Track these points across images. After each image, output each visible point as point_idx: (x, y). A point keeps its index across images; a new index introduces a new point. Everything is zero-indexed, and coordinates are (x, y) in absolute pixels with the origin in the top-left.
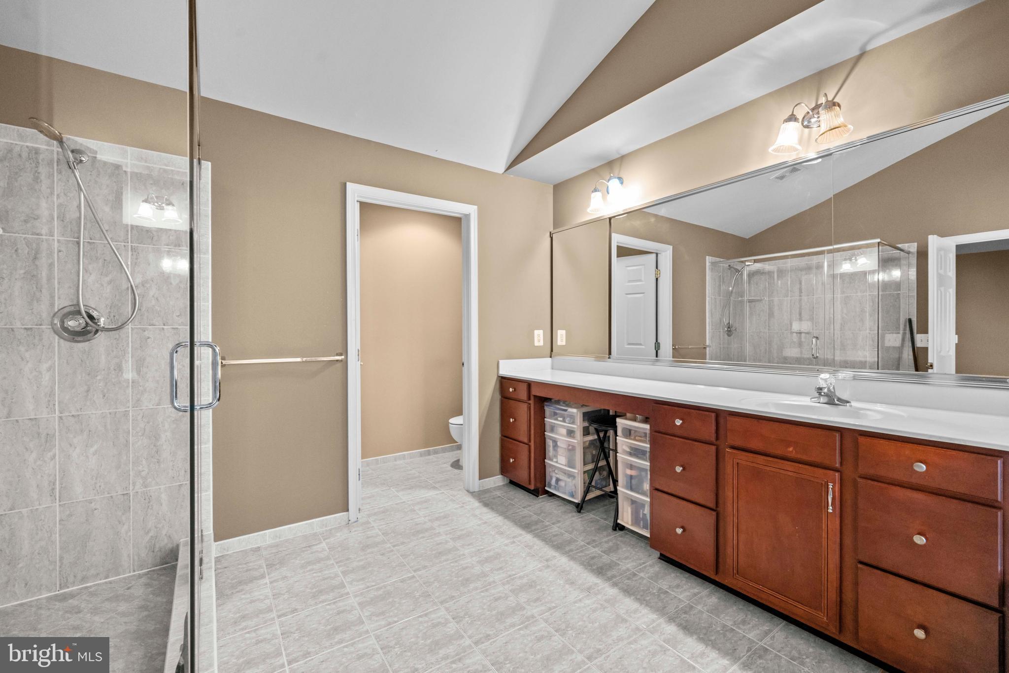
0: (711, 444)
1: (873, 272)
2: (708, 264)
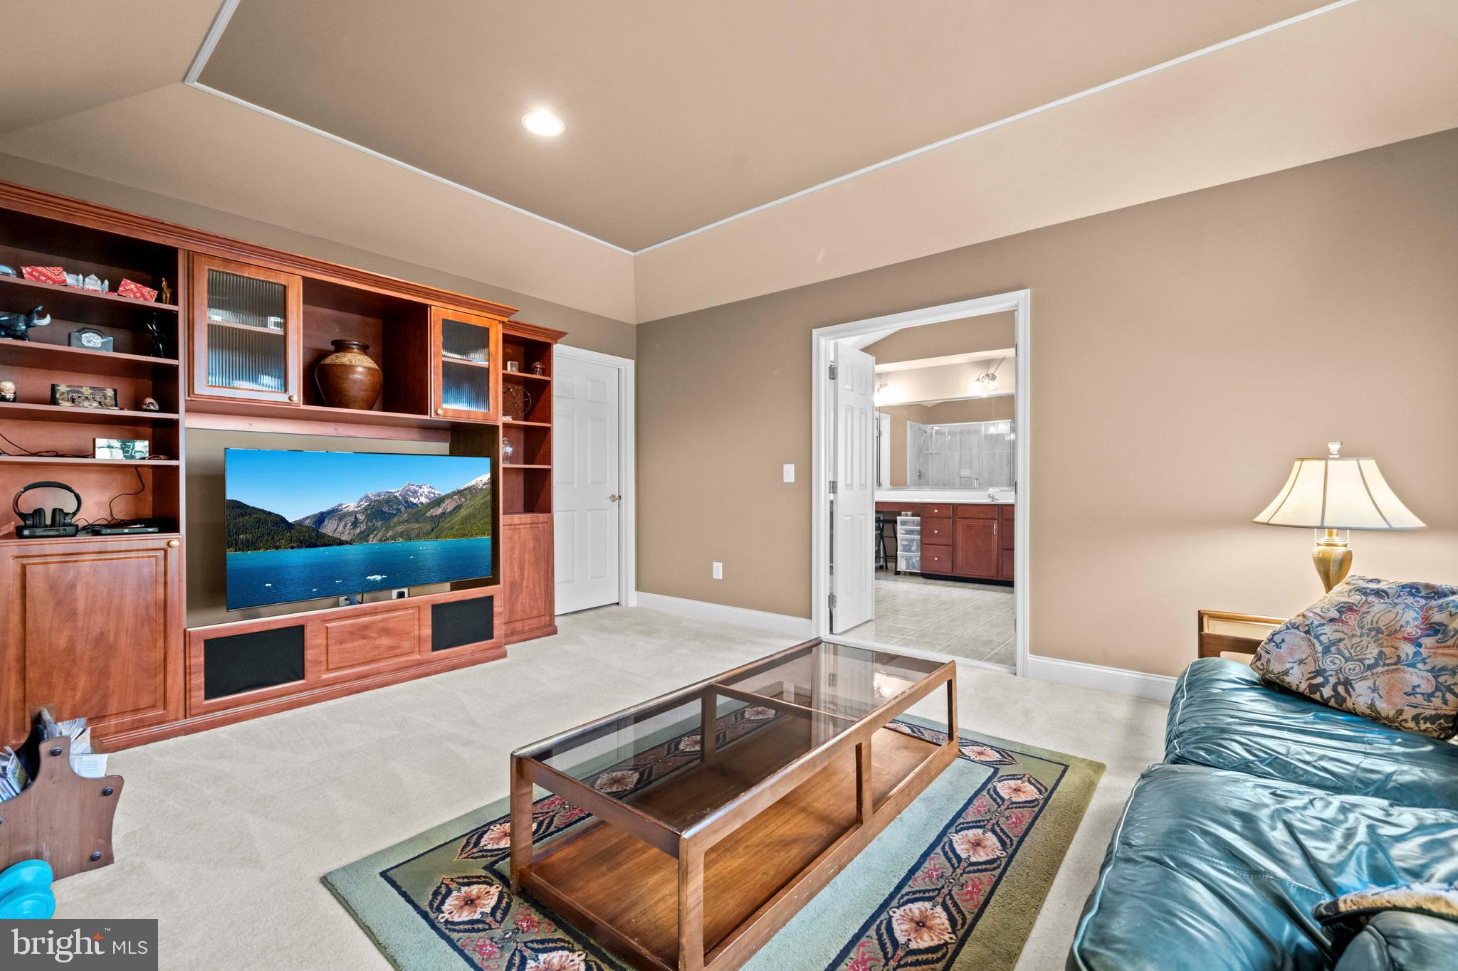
0: (950, 518)
1: (1007, 434)
2: (908, 427)
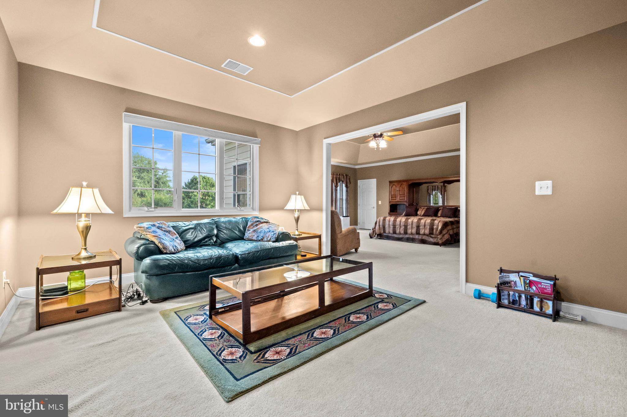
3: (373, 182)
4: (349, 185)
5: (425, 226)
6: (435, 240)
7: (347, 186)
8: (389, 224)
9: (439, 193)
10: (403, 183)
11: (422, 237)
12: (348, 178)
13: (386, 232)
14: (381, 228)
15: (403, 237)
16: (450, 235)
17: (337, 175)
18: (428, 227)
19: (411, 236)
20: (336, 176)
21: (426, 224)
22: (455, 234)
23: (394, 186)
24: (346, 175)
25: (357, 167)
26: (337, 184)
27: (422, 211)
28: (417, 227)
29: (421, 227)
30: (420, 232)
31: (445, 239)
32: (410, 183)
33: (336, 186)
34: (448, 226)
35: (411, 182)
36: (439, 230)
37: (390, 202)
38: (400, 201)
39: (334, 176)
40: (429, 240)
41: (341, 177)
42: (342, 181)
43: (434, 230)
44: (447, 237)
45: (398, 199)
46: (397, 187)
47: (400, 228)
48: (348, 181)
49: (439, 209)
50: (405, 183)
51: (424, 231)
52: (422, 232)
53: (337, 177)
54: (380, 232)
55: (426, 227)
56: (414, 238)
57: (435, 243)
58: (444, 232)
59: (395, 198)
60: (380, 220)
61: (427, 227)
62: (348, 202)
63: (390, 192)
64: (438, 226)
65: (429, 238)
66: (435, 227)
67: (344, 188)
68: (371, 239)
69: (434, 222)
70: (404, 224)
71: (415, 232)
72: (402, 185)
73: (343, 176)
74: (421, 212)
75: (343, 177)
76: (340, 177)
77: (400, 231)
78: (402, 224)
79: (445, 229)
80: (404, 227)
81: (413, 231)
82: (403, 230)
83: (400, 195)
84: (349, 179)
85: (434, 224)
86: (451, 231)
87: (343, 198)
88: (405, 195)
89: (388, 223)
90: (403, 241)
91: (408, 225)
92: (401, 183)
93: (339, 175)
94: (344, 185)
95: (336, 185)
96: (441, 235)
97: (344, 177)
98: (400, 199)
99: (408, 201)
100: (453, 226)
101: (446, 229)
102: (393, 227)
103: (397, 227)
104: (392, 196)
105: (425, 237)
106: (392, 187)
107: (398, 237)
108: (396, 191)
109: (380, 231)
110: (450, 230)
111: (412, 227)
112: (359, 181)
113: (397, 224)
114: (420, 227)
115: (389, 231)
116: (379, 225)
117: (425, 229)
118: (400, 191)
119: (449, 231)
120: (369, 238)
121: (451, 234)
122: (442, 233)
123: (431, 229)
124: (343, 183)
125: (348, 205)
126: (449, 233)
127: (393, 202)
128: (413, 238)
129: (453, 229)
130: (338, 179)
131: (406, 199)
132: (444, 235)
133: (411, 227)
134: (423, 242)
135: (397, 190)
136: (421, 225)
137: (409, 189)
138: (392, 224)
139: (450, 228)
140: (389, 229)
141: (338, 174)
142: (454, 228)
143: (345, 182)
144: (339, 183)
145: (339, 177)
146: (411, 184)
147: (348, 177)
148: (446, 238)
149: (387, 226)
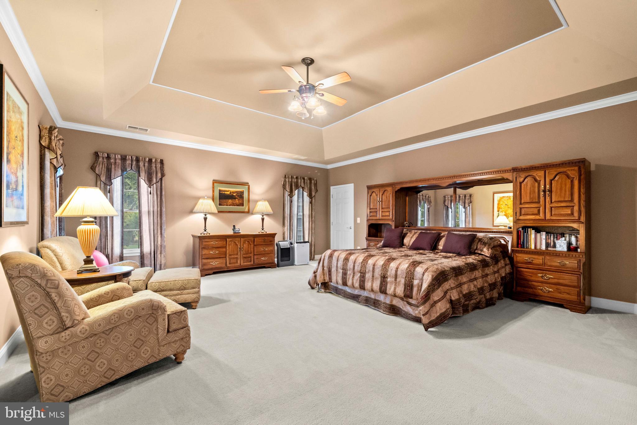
3: (350, 187)
4: (313, 194)
5: (396, 277)
6: (417, 312)
7: (310, 196)
8: (337, 267)
9: (461, 206)
10: (387, 188)
11: (392, 301)
12: (313, 185)
13: (332, 281)
14: (325, 272)
15: (359, 294)
16: (451, 302)
17: (292, 177)
18: (403, 281)
19: (372, 296)
20: (290, 180)
21: (399, 272)
22: (465, 296)
23: (374, 194)
24: (310, 179)
25: (329, 167)
26: (291, 192)
27: (412, 238)
28: (381, 277)
29: (389, 280)
30: (386, 289)
31: (438, 314)
32: (396, 189)
33: (291, 195)
34: (446, 280)
35: (398, 187)
36: (424, 291)
37: (368, 220)
38: (382, 218)
39: (287, 180)
40: (404, 309)
41: (299, 181)
42: (303, 188)
43: (415, 290)
44: (442, 307)
45: (379, 216)
46: (378, 196)
47: (353, 277)
48: (313, 188)
49: (442, 235)
50: (389, 189)
51: (395, 289)
52: (390, 289)
53: (292, 181)
54: (324, 280)
55: (398, 280)
56: (378, 301)
57: (415, 317)
58: (437, 295)
59: (375, 214)
60: (325, 256)
61: (400, 281)
62: (313, 219)
63: (369, 204)
64: (422, 280)
65: (405, 305)
66: (416, 282)
67: (307, 199)
68: (312, 290)
69: (414, 271)
70: (359, 269)
71: (378, 288)
72: (386, 192)
73: (303, 180)
74: (409, 239)
75: (304, 182)
76: (297, 182)
77: (353, 283)
78: (356, 268)
79: (438, 289)
80: (359, 274)
81: (374, 285)
82: (358, 281)
83: (382, 208)
84: (316, 185)
85: (413, 275)
86: (454, 291)
87: (305, 213)
88: (389, 208)
89: (335, 265)
90: (359, 302)
91: (367, 271)
92: (383, 189)
93: (297, 178)
94: (305, 194)
95: (289, 193)
96: (427, 305)
97: (306, 181)
98: (382, 216)
99: (394, 219)
100: (460, 278)
101: (440, 288)
102: (343, 272)
103: (348, 273)
104: (373, 211)
105: (397, 302)
106: (370, 196)
107: (351, 292)
108: (377, 203)
109: (324, 277)
110: (452, 289)
111: (373, 276)
112: (332, 188)
113: (348, 268)
114: (387, 278)
115: (337, 279)
116: (323, 266)
117: (395, 285)
118: (382, 201)
119: (449, 293)
120: (309, 289)
121: (453, 298)
122: (429, 298)
123: (409, 286)
124: (303, 190)
125: (313, 225)
126: (448, 297)
127: (372, 219)
128: (375, 299)
129: (460, 285)
130: (293, 184)
131: (391, 216)
132: (436, 302)
133: (371, 276)
134: (394, 311)
135: (378, 200)
136: (388, 274)
137: (395, 199)
138: (342, 267)
139: (453, 286)
140: (337, 276)
141: (295, 177)
142: (464, 283)
143: (306, 189)
144: (296, 191)
145: (295, 180)
146: (399, 190)
147: (313, 181)
148: (440, 309)
149: (334, 269)
